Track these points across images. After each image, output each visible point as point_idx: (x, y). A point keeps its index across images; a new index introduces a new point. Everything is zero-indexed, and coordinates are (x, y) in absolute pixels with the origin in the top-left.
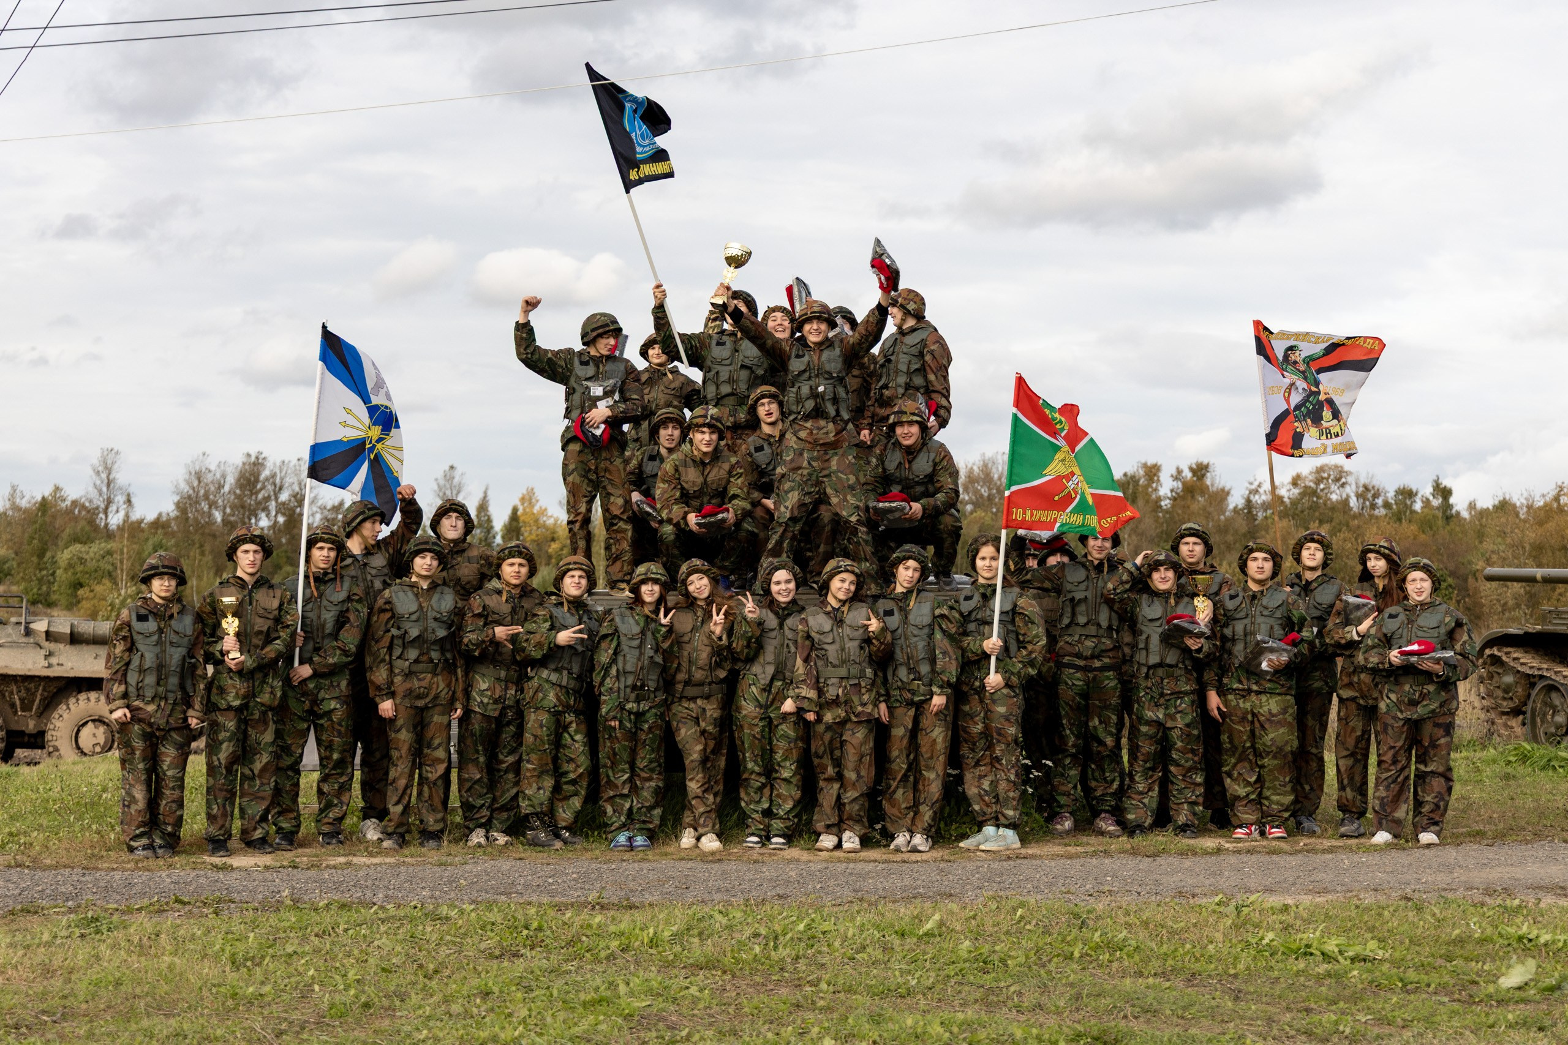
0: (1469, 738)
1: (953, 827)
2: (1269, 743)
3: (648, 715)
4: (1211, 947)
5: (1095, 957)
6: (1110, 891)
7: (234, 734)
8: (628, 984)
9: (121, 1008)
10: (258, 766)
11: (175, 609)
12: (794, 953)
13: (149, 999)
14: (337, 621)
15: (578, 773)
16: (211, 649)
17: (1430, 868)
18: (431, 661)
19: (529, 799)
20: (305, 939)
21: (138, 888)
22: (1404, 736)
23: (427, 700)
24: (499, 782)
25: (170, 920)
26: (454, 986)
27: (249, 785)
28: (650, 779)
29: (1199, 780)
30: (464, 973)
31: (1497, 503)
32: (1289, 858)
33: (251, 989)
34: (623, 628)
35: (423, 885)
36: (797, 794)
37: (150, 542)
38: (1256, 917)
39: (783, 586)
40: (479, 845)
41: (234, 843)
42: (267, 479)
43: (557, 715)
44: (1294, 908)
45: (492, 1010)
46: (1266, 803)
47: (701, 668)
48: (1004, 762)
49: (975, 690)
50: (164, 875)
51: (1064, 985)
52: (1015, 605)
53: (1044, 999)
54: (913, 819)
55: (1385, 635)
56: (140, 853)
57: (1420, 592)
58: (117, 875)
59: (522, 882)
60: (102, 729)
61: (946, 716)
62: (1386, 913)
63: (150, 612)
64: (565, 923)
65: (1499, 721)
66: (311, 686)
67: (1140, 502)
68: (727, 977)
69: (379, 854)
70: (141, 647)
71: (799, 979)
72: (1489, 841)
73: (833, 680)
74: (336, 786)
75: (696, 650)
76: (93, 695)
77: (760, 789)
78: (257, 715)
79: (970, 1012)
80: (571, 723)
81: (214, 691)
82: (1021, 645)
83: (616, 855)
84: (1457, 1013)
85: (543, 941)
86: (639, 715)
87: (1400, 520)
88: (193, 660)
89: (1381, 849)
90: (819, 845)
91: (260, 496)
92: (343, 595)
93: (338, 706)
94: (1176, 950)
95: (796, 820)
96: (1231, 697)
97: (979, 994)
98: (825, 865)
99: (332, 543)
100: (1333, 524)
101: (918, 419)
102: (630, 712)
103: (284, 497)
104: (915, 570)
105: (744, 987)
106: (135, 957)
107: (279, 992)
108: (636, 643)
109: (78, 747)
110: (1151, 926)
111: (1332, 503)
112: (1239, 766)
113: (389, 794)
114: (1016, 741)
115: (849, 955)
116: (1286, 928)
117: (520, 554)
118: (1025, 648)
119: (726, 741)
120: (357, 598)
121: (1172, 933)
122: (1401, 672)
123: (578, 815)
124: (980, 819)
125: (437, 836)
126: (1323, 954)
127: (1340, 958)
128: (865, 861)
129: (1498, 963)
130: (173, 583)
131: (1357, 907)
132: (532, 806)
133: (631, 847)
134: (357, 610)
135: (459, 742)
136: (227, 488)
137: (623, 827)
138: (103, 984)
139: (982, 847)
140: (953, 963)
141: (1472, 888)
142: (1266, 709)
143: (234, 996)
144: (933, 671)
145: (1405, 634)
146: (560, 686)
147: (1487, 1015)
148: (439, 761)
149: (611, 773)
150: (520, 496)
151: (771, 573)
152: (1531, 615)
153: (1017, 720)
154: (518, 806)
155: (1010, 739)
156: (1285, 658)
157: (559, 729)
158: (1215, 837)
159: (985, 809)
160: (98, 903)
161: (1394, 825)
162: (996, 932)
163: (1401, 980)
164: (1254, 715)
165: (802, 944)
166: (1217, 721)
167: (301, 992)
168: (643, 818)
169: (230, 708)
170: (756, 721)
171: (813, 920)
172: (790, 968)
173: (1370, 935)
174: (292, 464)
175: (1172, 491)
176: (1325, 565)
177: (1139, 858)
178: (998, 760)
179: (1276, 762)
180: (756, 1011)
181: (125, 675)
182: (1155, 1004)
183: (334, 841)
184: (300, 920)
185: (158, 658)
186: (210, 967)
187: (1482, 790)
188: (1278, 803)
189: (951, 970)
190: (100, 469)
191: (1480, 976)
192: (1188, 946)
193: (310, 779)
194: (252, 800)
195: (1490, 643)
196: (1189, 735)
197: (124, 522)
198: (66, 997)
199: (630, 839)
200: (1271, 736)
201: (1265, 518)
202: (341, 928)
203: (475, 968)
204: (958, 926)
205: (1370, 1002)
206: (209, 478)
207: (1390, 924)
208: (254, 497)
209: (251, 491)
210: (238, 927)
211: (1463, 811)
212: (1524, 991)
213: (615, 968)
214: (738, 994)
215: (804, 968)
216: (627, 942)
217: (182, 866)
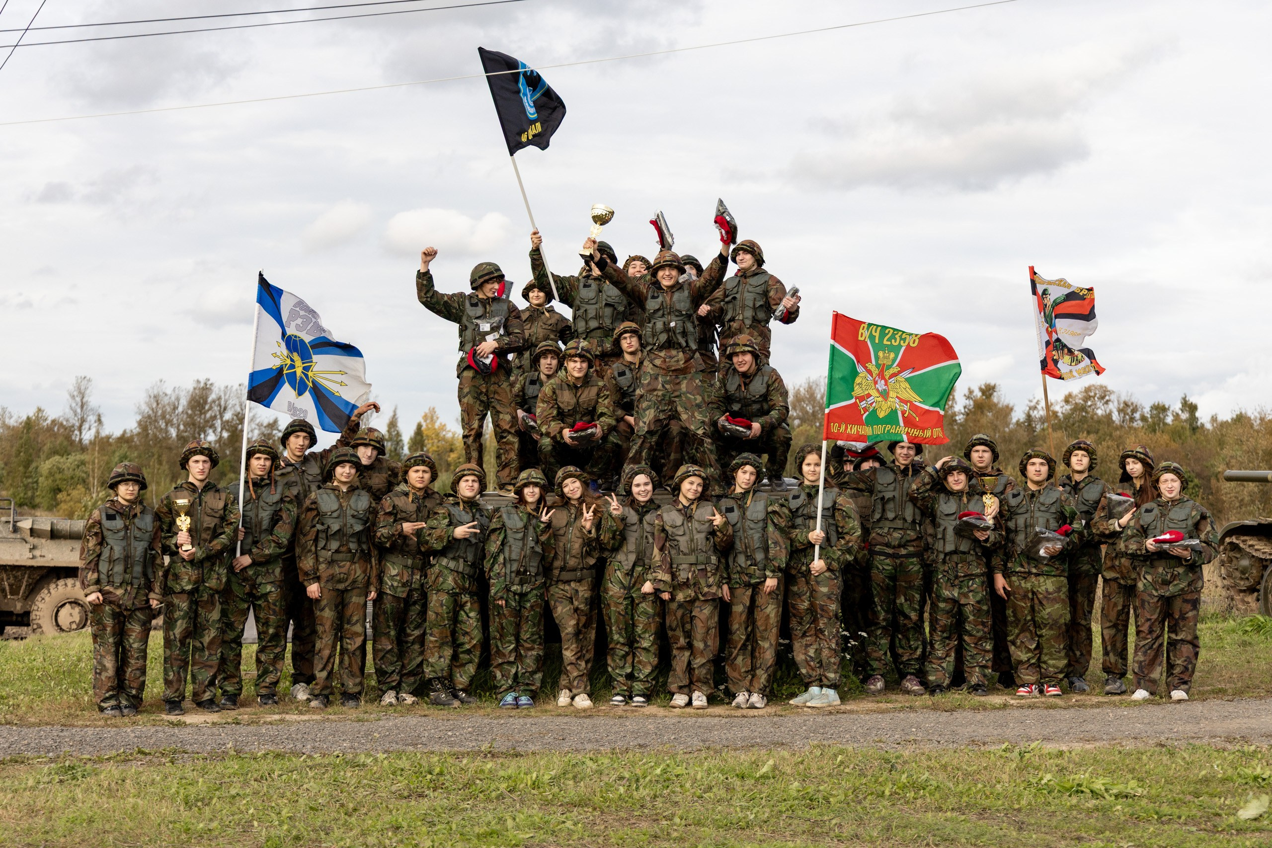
0: (1212, 611)
1: (784, 688)
2: (1046, 617)
3: (530, 596)
4: (998, 786)
5: (902, 795)
6: (915, 740)
8: (514, 819)
9: (94, 841)
10: (206, 640)
11: (138, 509)
12: (652, 793)
13: (116, 833)
14: (272, 519)
15: (472, 645)
16: (168, 543)
17: (1181, 720)
18: (350, 551)
19: (432, 666)
20: (246, 783)
21: (107, 742)
22: (1158, 610)
23: (347, 584)
24: (407, 652)
25: (133, 768)
26: (370, 822)
27: (200, 656)
28: (532, 649)
30: (378, 811)
31: (1235, 416)
32: (1063, 712)
33: (201, 825)
34: (509, 523)
35: (344, 737)
36: (655, 661)
37: (117, 454)
38: (1036, 761)
39: (642, 488)
40: (391, 705)
41: (187, 704)
42: (214, 401)
43: (454, 596)
44: (1068, 754)
45: (402, 841)
46: (1044, 666)
47: (574, 556)
49: (802, 573)
50: (129, 730)
51: (876, 819)
52: (835, 503)
53: (860, 830)
54: (751, 681)
55: (1142, 526)
56: (109, 712)
58: (90, 731)
59: (427, 734)
60: (77, 609)
61: (777, 595)
62: (1144, 757)
63: (117, 512)
64: (462, 769)
66: (251, 573)
68: (597, 813)
70: (109, 541)
71: (656, 814)
72: (1230, 698)
73: (684, 566)
74: (272, 656)
76: (70, 581)
77: (624, 657)
78: (205, 597)
79: (798, 842)
81: (170, 577)
82: (840, 535)
83: (504, 712)
84: (1203, 840)
85: (443, 784)
86: (522, 596)
87: (1154, 431)
88: (153, 552)
89: (1140, 704)
90: (673, 703)
91: (208, 415)
92: (276, 498)
93: (273, 589)
94: (970, 789)
95: (654, 682)
96: (1014, 578)
97: (806, 826)
98: (678, 719)
100: (1099, 435)
101: (750, 349)
102: (515, 594)
103: (228, 416)
104: (751, 474)
105: (611, 821)
106: (104, 799)
107: (224, 827)
108: (520, 535)
109: (58, 625)
110: (949, 769)
111: (1098, 417)
113: (315, 662)
114: (836, 616)
115: (698, 794)
116: (1061, 771)
117: (424, 463)
118: (843, 538)
119: (595, 617)
120: (288, 499)
121: (967, 774)
123: (472, 679)
124: (807, 680)
125: (355, 697)
126: (1092, 791)
127: (1106, 795)
128: (711, 716)
129: (1237, 799)
130: (137, 488)
131: (1120, 753)
132: (434, 671)
133: (517, 706)
134: (289, 510)
135: (373, 619)
136: (180, 409)
137: (511, 688)
138: (78, 821)
139: (809, 704)
140: (785, 800)
141: (1215, 737)
142: (1043, 588)
143: (187, 831)
144: (767, 558)
145: (1158, 526)
146: (457, 572)
147: (1228, 841)
148: (357, 634)
149: (499, 645)
150: (423, 414)
151: (632, 478)
152: (1264, 510)
153: (837, 598)
154: (423, 672)
155: (831, 614)
156: (1059, 546)
157: (457, 607)
159: (811, 672)
160: (74, 754)
162: (820, 775)
163: (1157, 813)
164: (1033, 593)
165: (659, 786)
166: (1004, 599)
167: (243, 827)
168: (527, 681)
169: (183, 591)
170: (621, 600)
171: (668, 765)
172: (649, 805)
173: (1131, 776)
174: (234, 389)
175: (965, 407)
176: (1091, 468)
177: (939, 712)
178: (821, 631)
179: (1052, 632)
180: (621, 842)
181: (97, 565)
182: (952, 834)
183: (270, 702)
184: (242, 767)
186: (167, 807)
187: (1223, 655)
188: (1054, 666)
189: (783, 807)
190: (75, 393)
191: (1223, 809)
192: (980, 786)
193: (250, 650)
194: (202, 668)
195: (1230, 532)
196: (980, 610)
197: (96, 437)
198: (48, 833)
199: (516, 699)
201: (1043, 430)
202: (276, 773)
203: (387, 807)
204: (788, 770)
205: (1131, 832)
206: (166, 400)
207: (1147, 767)
208: (203, 416)
209: (200, 411)
210: (191, 774)
211: (1208, 672)
212: (1259, 822)
213: (503, 806)
214: (606, 827)
215: (661, 805)
216: (513, 784)
217: (144, 723)
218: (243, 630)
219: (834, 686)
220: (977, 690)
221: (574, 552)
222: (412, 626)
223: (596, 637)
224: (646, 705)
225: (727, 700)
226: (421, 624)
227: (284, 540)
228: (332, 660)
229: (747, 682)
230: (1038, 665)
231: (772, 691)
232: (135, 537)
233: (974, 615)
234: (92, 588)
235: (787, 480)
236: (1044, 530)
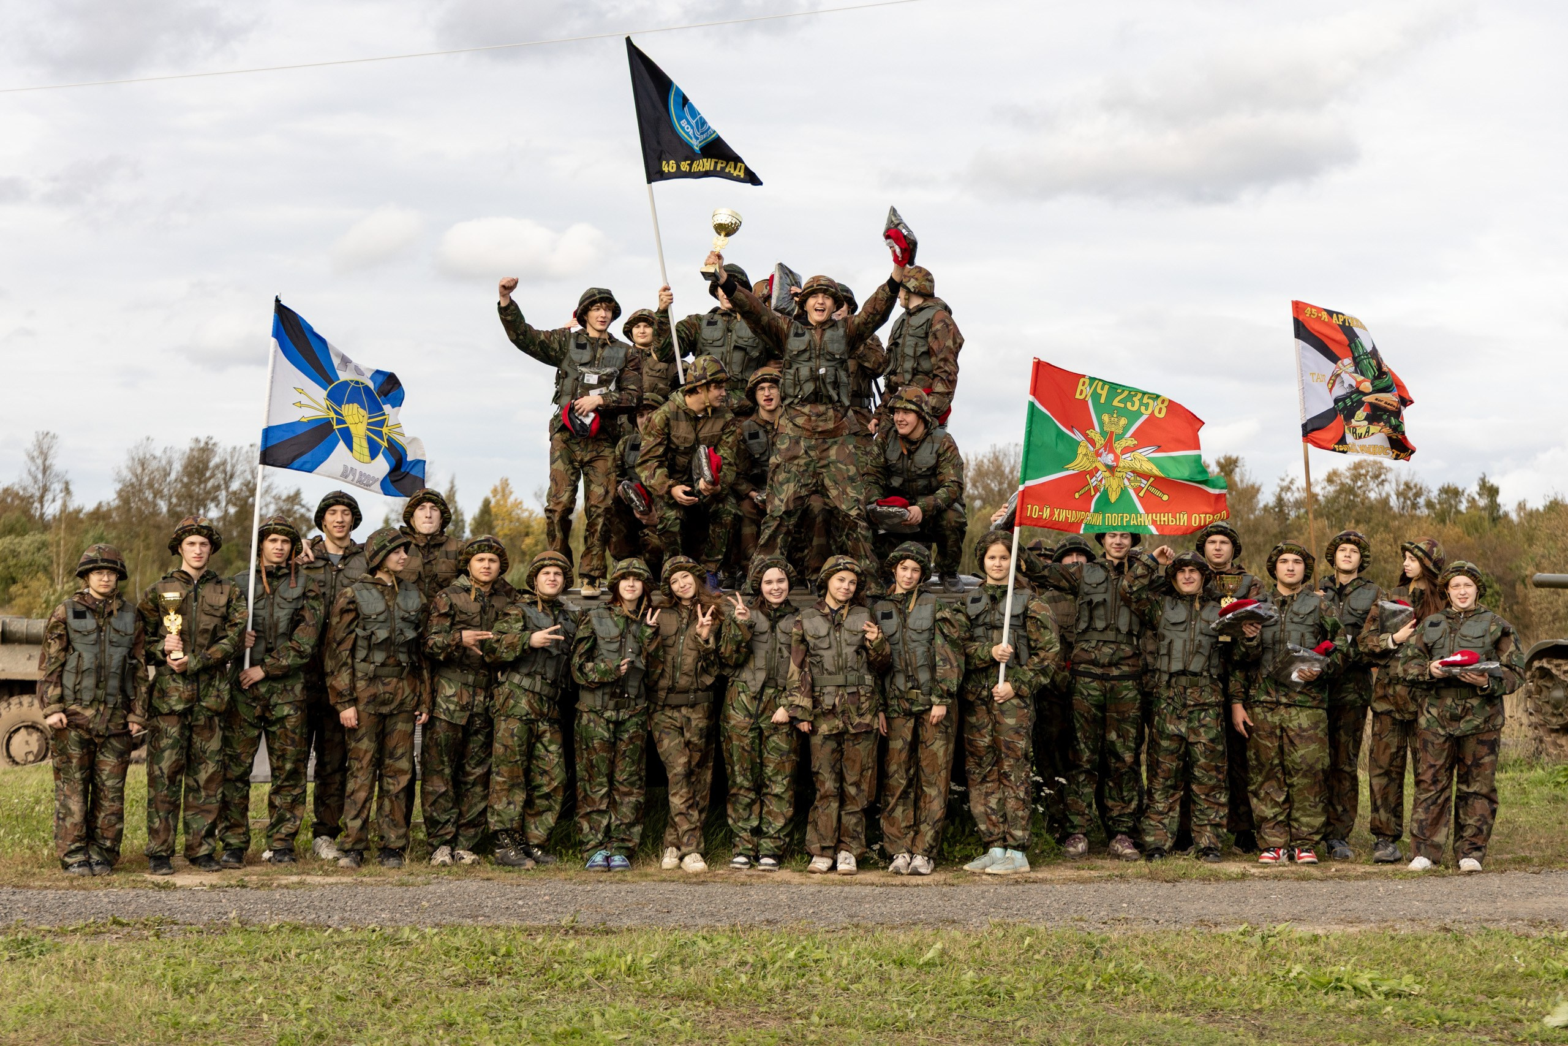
0: (1515, 757)
1: (957, 849)
2: (1299, 760)
3: (628, 724)
4: (1234, 980)
5: (1108, 990)
6: (1126, 919)
7: (177, 741)
8: (603, 1015)
9: (54, 1037)
10: (203, 777)
11: (115, 605)
12: (783, 983)
13: (83, 1027)
14: (291, 620)
15: (552, 787)
16: (152, 649)
17: (1472, 896)
19: (498, 815)
20: (253, 964)
21: (73, 908)
22: (1445, 754)
23: (393, 706)
24: (466, 796)
25: (106, 943)
26: (415, 1016)
27: (194, 798)
28: (630, 794)
29: (1223, 800)
30: (426, 1002)
31: (1548, 504)
32: (1319, 885)
33: (194, 1018)
34: (601, 631)
35: (383, 906)
36: (789, 811)
37: (89, 534)
38: (1283, 948)
39: (775, 586)
41: (178, 860)
42: (217, 467)
43: (529, 724)
44: (1324, 939)
45: (455, 1042)
46: (1295, 825)
47: (685, 674)
48: (1012, 778)
49: (982, 699)
50: (101, 894)
51: (1075, 1020)
52: (1026, 609)
53: (1053, 1035)
54: (913, 840)
55: (1426, 645)
56: (76, 870)
57: (1464, 598)
58: (50, 894)
59: (490, 904)
60: (35, 736)
61: (947, 727)
62: (1423, 945)
63: (88, 608)
64: (536, 949)
65: (1547, 739)
68: (711, 1009)
69: (334, 872)
70: (77, 646)
71: (788, 1011)
72: (1536, 869)
74: (289, 799)
76: (26, 699)
77: (749, 806)
80: (545, 732)
81: (156, 693)
82: (1033, 651)
85: (511, 968)
87: (1443, 521)
88: (134, 661)
89: (1419, 876)
90: (811, 866)
91: (210, 484)
92: (297, 592)
93: (292, 712)
94: (1196, 983)
96: (1258, 710)
97: (983, 1028)
98: (818, 888)
99: (286, 535)
100: (1371, 524)
102: (608, 721)
103: (235, 486)
105: (729, 1019)
106: (68, 983)
107: (225, 1021)
108: (615, 646)
109: (9, 756)
110: (1170, 957)
111: (1370, 502)
112: (1266, 785)
114: (1026, 756)
115: (843, 985)
116: (1315, 961)
117: (490, 549)
118: (1037, 655)
120: (313, 594)
121: (1193, 964)
122: (1442, 685)
123: (551, 832)
124: (986, 839)
125: (397, 853)
126: (1355, 988)
127: (1373, 993)
128: (861, 884)
129: (1543, 1000)
130: (113, 578)
131: (1392, 938)
132: (501, 822)
133: (608, 867)
134: (314, 608)
136: (173, 476)
137: (600, 845)
138: (33, 1012)
139: (988, 870)
140: (956, 994)
141: (1516, 919)
142: (1295, 723)
143: (176, 1025)
144: (933, 679)
145: (1447, 644)
146: (533, 692)
148: (403, 772)
150: (492, 488)
153: (1027, 733)
154: (487, 822)
155: (1019, 753)
156: (1317, 668)
157: (532, 738)
158: (1240, 861)
159: (992, 828)
160: (29, 923)
161: (1433, 850)
162: (1002, 962)
163: (1439, 1017)
164: (1282, 729)
165: (793, 974)
166: (1243, 737)
167: (249, 1021)
168: (622, 836)
169: (172, 713)
170: (745, 732)
171: (804, 948)
172: (779, 999)
173: (1406, 969)
174: (244, 450)
176: (1361, 568)
177: (1158, 883)
178: (1006, 776)
179: (1306, 781)
181: (60, 677)
182: (1173, 1041)
183: (286, 859)
184: (248, 944)
185: (97, 658)
186: (150, 994)
187: (1528, 813)
188: (1308, 825)
189: (953, 1003)
190: (36, 454)
191: (1524, 1014)
192: (1209, 979)
193: (260, 791)
194: (197, 814)
197: (62, 512)
199: (607, 858)
200: (1301, 752)
201: (1298, 517)
202: (293, 952)
203: (437, 997)
204: (961, 955)
205: (1405, 1041)
206: (154, 465)
207: (1428, 957)
208: (202, 486)
209: (200, 479)
210: (181, 951)
211: (1508, 836)
213: (589, 998)
214: (722, 1027)
215: (794, 999)
216: (602, 970)
217: (120, 884)
218: (251, 765)
219: (1021, 847)
220: (1208, 855)
221: (686, 668)
222: (473, 762)
223: (712, 778)
224: (776, 868)
225: (882, 864)
226: (484, 759)
227: (307, 647)
229: (908, 841)
231: (940, 852)
232: (111, 642)
233: (1206, 758)
236: (1298, 647)
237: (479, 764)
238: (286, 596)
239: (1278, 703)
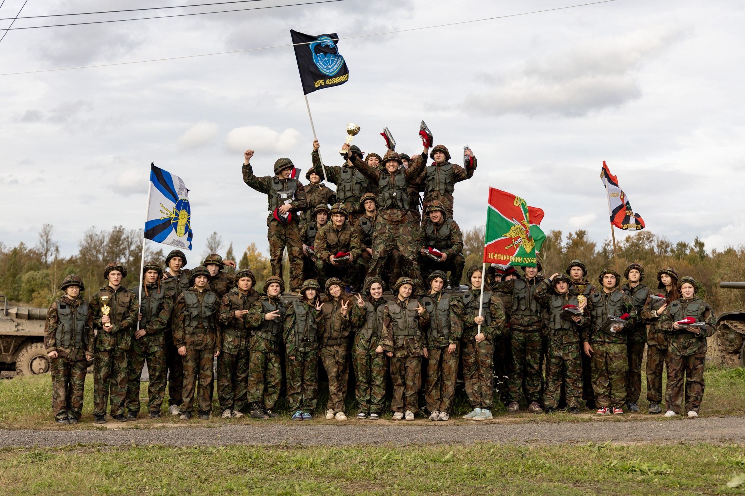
0: (712, 365)
1: (460, 409)
2: (614, 367)
3: (310, 354)
4: (586, 467)
5: (529, 472)
6: (537, 440)
7: (107, 364)
8: (300, 485)
10: (119, 379)
11: (79, 302)
12: (381, 470)
13: (65, 493)
14: (158, 308)
16: (96, 322)
17: (693, 428)
18: (204, 327)
19: (252, 395)
20: (142, 464)
21: (60, 439)
22: (680, 364)
23: (202, 347)
24: (238, 387)
25: (75, 454)
26: (215, 487)
27: (115, 388)
28: (311, 385)
30: (219, 480)
31: (726, 250)
32: (624, 424)
33: (115, 488)
34: (297, 311)
35: (200, 437)
37: (67, 270)
38: (608, 452)
39: (376, 291)
40: (228, 418)
41: (108, 417)
42: (125, 239)
44: (627, 448)
46: (613, 397)
47: (336, 331)
49: (470, 341)
50: (73, 432)
51: (513, 486)
52: (490, 300)
53: (504, 493)
54: (440, 405)
55: (671, 314)
56: (61, 422)
58: (50, 433)
59: (248, 435)
60: (43, 361)
62: (672, 451)
63: (67, 304)
64: (269, 456)
66: (145, 340)
67: (552, 250)
68: (348, 482)
69: (178, 422)
70: (62, 321)
71: (384, 483)
72: (723, 416)
73: (401, 337)
74: (158, 389)
75: (333, 322)
76: (39, 345)
77: (365, 390)
78: (118, 354)
80: (272, 357)
81: (98, 342)
82: (493, 319)
85: (258, 464)
86: (305, 354)
87: (679, 258)
88: (88, 327)
89: (670, 420)
90: (394, 417)
91: (121, 247)
92: (161, 295)
93: (159, 350)
94: (569, 469)
95: (383, 405)
96: (595, 345)
97: (472, 490)
98: (397, 427)
99: (156, 270)
100: (646, 260)
101: (439, 209)
102: (301, 352)
103: (133, 248)
104: (441, 282)
105: (357, 487)
106: (58, 473)
107: (129, 489)
109: (32, 370)
110: (557, 457)
111: (646, 250)
112: (600, 378)
113: (183, 392)
114: (490, 366)
115: (408, 471)
116: (623, 458)
117: (247, 275)
118: (495, 321)
120: (168, 297)
121: (567, 460)
122: (679, 333)
123: (276, 403)
124: (473, 404)
126: (641, 471)
127: (649, 473)
128: (416, 425)
129: (727, 475)
130: (78, 289)
131: (658, 448)
132: (253, 398)
133: (302, 419)
134: (168, 303)
135: (218, 367)
136: (105, 243)
137: (298, 408)
138: (43, 486)
139: (474, 418)
140: (459, 475)
141: (714, 439)
142: (613, 351)
143: (107, 491)
144: (450, 332)
145: (681, 314)
146: (267, 340)
148: (208, 376)
149: (292, 382)
150: (248, 247)
151: (370, 284)
152: (743, 305)
153: (491, 356)
154: (247, 399)
155: (487, 365)
156: (622, 326)
157: (267, 360)
158: (588, 413)
159: (475, 399)
160: (41, 446)
162: (481, 460)
163: (679, 484)
164: (607, 353)
165: (386, 466)
167: (140, 490)
168: (308, 404)
169: (105, 351)
170: (363, 357)
171: (391, 454)
172: (379, 477)
173: (664, 461)
174: (137, 231)
175: (567, 244)
176: (641, 280)
177: (551, 424)
178: (482, 376)
179: (618, 377)
181: (55, 335)
183: (156, 416)
184: (139, 454)
186: (95, 478)
187: (719, 391)
188: (619, 397)
189: (458, 479)
190: (43, 234)
191: (718, 482)
192: (575, 467)
193: (144, 385)
194: (116, 396)
195: (723, 318)
196: (575, 363)
197: (55, 260)
198: (25, 492)
199: (301, 414)
201: (613, 257)
202: (160, 458)
203: (225, 478)
204: (462, 457)
205: (664, 494)
206: (96, 238)
207: (674, 456)
208: (118, 248)
209: (117, 245)
210: (109, 458)
211: (710, 401)
212: (740, 489)
213: (293, 478)
214: (354, 490)
215: (386, 477)
216: (299, 465)
217: (82, 428)
218: (140, 374)
220: (573, 411)
222: (240, 372)
224: (378, 418)
225: (426, 416)
226: (246, 370)
227: (165, 320)
228: (193, 391)
230: (609, 396)
231: (452, 410)
232: (77, 319)
233: (572, 367)
234: (51, 348)
235: (462, 286)
237: (243, 372)
238: (155, 297)
239: (605, 342)
